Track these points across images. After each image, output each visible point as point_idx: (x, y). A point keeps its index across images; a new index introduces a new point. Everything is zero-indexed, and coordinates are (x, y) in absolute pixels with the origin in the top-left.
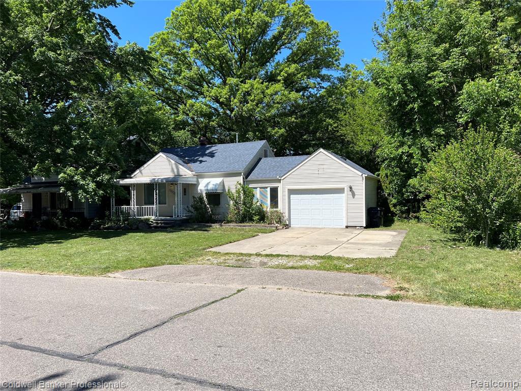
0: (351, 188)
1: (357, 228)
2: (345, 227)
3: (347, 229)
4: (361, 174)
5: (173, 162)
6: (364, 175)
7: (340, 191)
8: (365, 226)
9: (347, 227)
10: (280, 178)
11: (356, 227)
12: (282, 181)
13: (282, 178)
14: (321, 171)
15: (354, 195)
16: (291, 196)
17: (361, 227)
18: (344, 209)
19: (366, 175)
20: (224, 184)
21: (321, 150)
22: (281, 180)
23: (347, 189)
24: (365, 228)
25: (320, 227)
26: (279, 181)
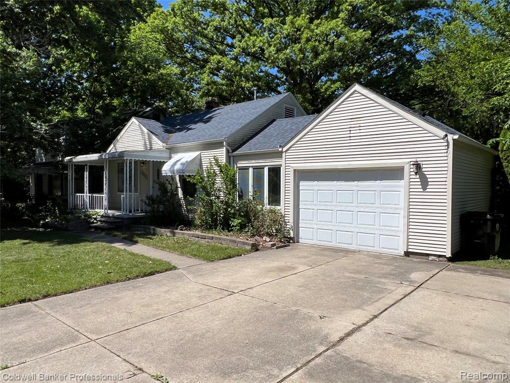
0: (418, 167)
1: (431, 258)
2: (403, 253)
3: (408, 258)
4: (442, 134)
5: (146, 130)
6: (450, 137)
7: (394, 173)
8: (449, 255)
9: (407, 254)
10: (280, 149)
11: (428, 255)
12: (284, 154)
13: (284, 149)
14: (355, 132)
15: (424, 183)
16: (302, 183)
17: (440, 256)
18: (403, 213)
19: (456, 137)
20: (201, 162)
21: (357, 87)
22: (282, 152)
23: (409, 171)
24: (450, 260)
25: (352, 247)
26: (279, 155)
